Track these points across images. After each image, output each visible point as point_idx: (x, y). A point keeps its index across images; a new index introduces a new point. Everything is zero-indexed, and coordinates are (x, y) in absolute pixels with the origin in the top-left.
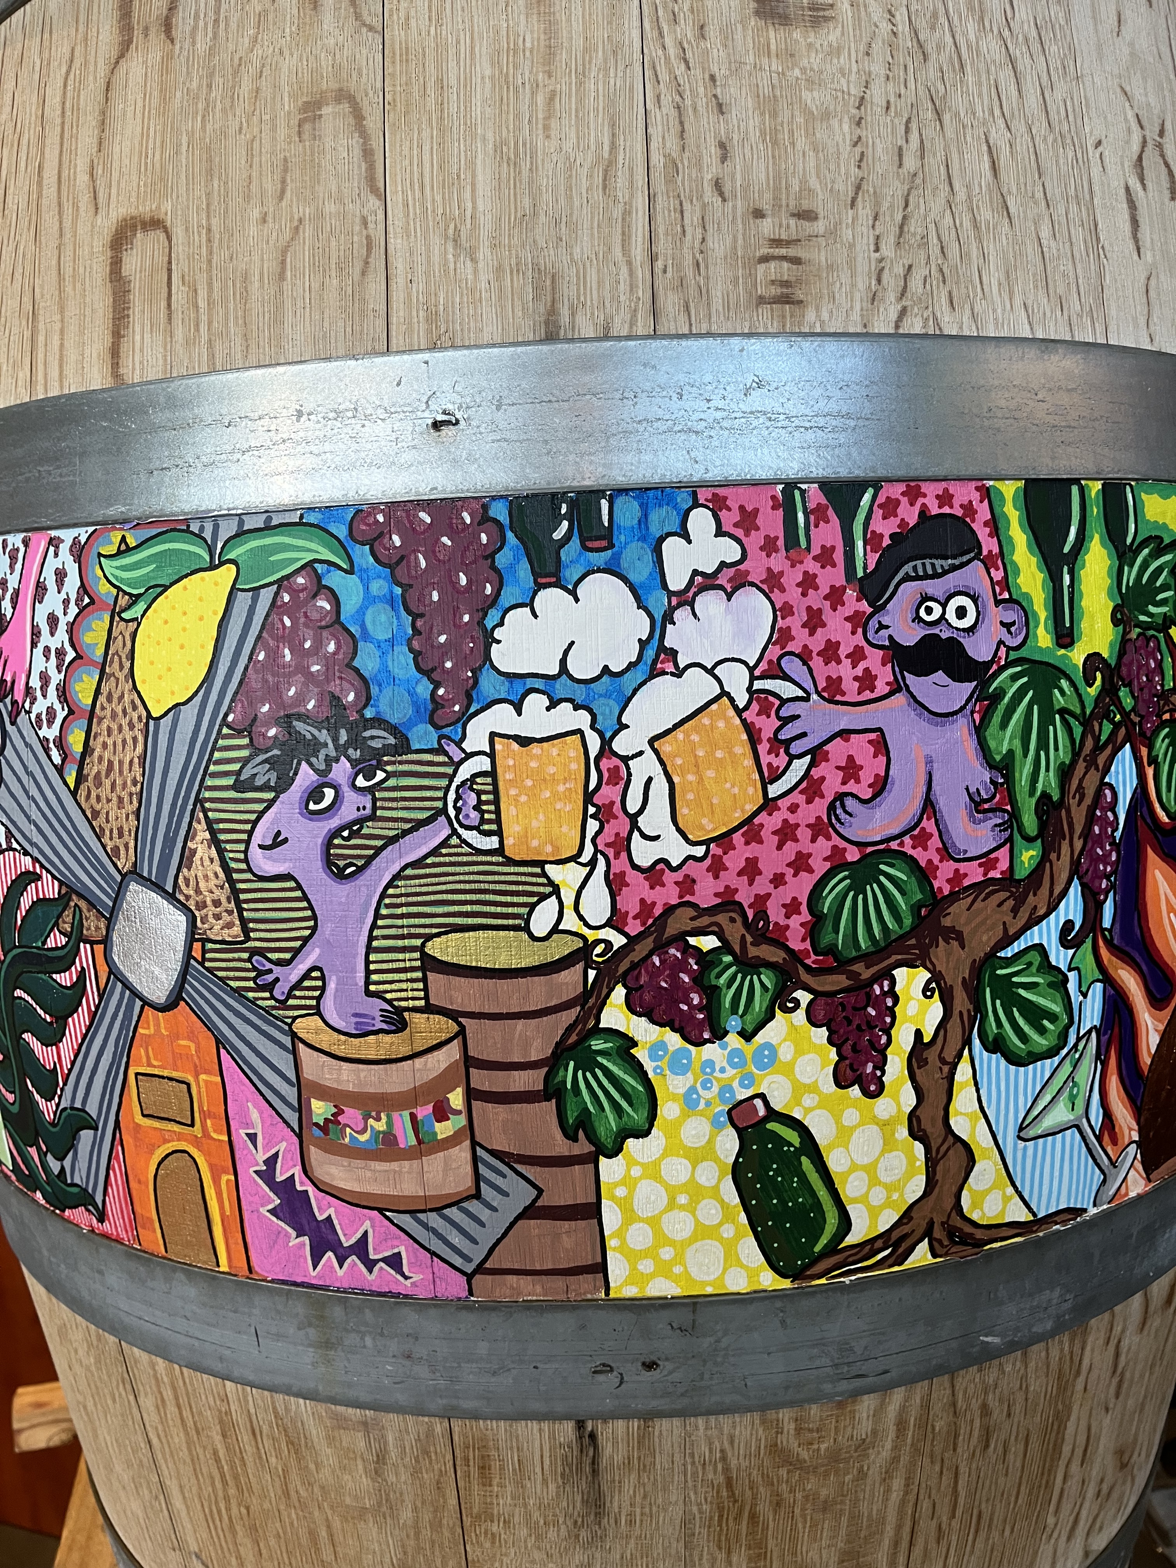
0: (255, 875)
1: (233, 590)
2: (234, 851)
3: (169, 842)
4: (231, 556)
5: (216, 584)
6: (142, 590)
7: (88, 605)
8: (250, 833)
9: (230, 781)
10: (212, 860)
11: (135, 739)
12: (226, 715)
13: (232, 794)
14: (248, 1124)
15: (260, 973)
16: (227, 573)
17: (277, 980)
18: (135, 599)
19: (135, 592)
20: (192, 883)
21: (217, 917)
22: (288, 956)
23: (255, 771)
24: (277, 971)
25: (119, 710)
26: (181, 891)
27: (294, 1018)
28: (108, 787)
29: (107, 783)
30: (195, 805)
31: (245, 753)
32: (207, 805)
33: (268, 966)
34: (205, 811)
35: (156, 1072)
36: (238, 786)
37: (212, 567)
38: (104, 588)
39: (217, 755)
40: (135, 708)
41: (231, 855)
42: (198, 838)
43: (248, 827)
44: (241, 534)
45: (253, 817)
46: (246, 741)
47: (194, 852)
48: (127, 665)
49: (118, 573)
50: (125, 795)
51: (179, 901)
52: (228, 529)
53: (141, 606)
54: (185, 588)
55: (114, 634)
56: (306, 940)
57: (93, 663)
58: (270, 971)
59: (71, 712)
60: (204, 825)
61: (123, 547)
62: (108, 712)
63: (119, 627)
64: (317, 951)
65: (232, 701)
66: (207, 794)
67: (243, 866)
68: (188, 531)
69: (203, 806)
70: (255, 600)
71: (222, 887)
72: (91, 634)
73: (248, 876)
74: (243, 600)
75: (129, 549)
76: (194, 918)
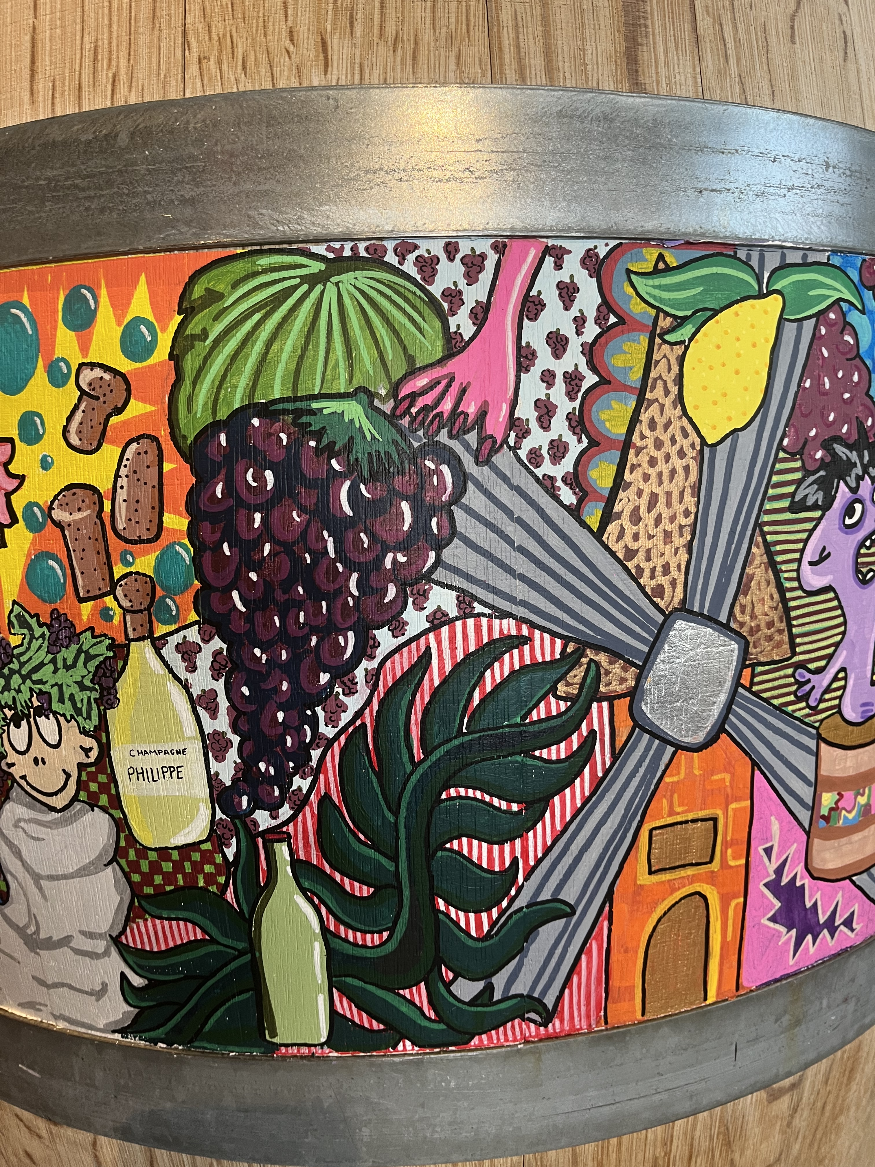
0: (804, 591)
1: (781, 320)
2: (787, 571)
3: (726, 571)
4: (777, 287)
5: (766, 312)
6: (689, 313)
7: (614, 325)
8: (802, 551)
9: (785, 503)
10: (768, 583)
11: (687, 469)
12: (782, 440)
13: (788, 516)
14: (769, 838)
15: (801, 684)
16: (775, 303)
17: (813, 687)
18: (680, 322)
19: (680, 314)
20: (748, 610)
21: (770, 638)
22: (823, 663)
23: (807, 491)
24: (814, 678)
25: (665, 438)
26: (735, 619)
27: (822, 721)
28: (651, 522)
29: (648, 519)
30: (754, 530)
31: (798, 475)
32: (766, 529)
33: (808, 676)
34: (763, 534)
35: (679, 819)
36: (794, 508)
37: (761, 296)
38: (637, 308)
39: (775, 479)
40: (686, 435)
41: (786, 575)
42: (757, 562)
43: (800, 546)
44: (784, 267)
45: (804, 536)
46: (798, 464)
47: (751, 578)
48: (674, 390)
49: (656, 292)
50: (673, 528)
51: (732, 630)
52: (773, 261)
53: (687, 330)
54: (737, 314)
55: (656, 357)
56: (837, 645)
57: (626, 388)
58: (809, 681)
59: (593, 443)
60: (762, 550)
61: (661, 266)
62: (650, 442)
63: (662, 351)
64: (845, 653)
65: (786, 426)
66: (766, 518)
67: (795, 584)
68: (735, 257)
69: (761, 530)
70: (799, 330)
71: (776, 608)
72: (622, 357)
73: (799, 593)
74: (790, 329)
75: (668, 269)
76: (747, 643)
